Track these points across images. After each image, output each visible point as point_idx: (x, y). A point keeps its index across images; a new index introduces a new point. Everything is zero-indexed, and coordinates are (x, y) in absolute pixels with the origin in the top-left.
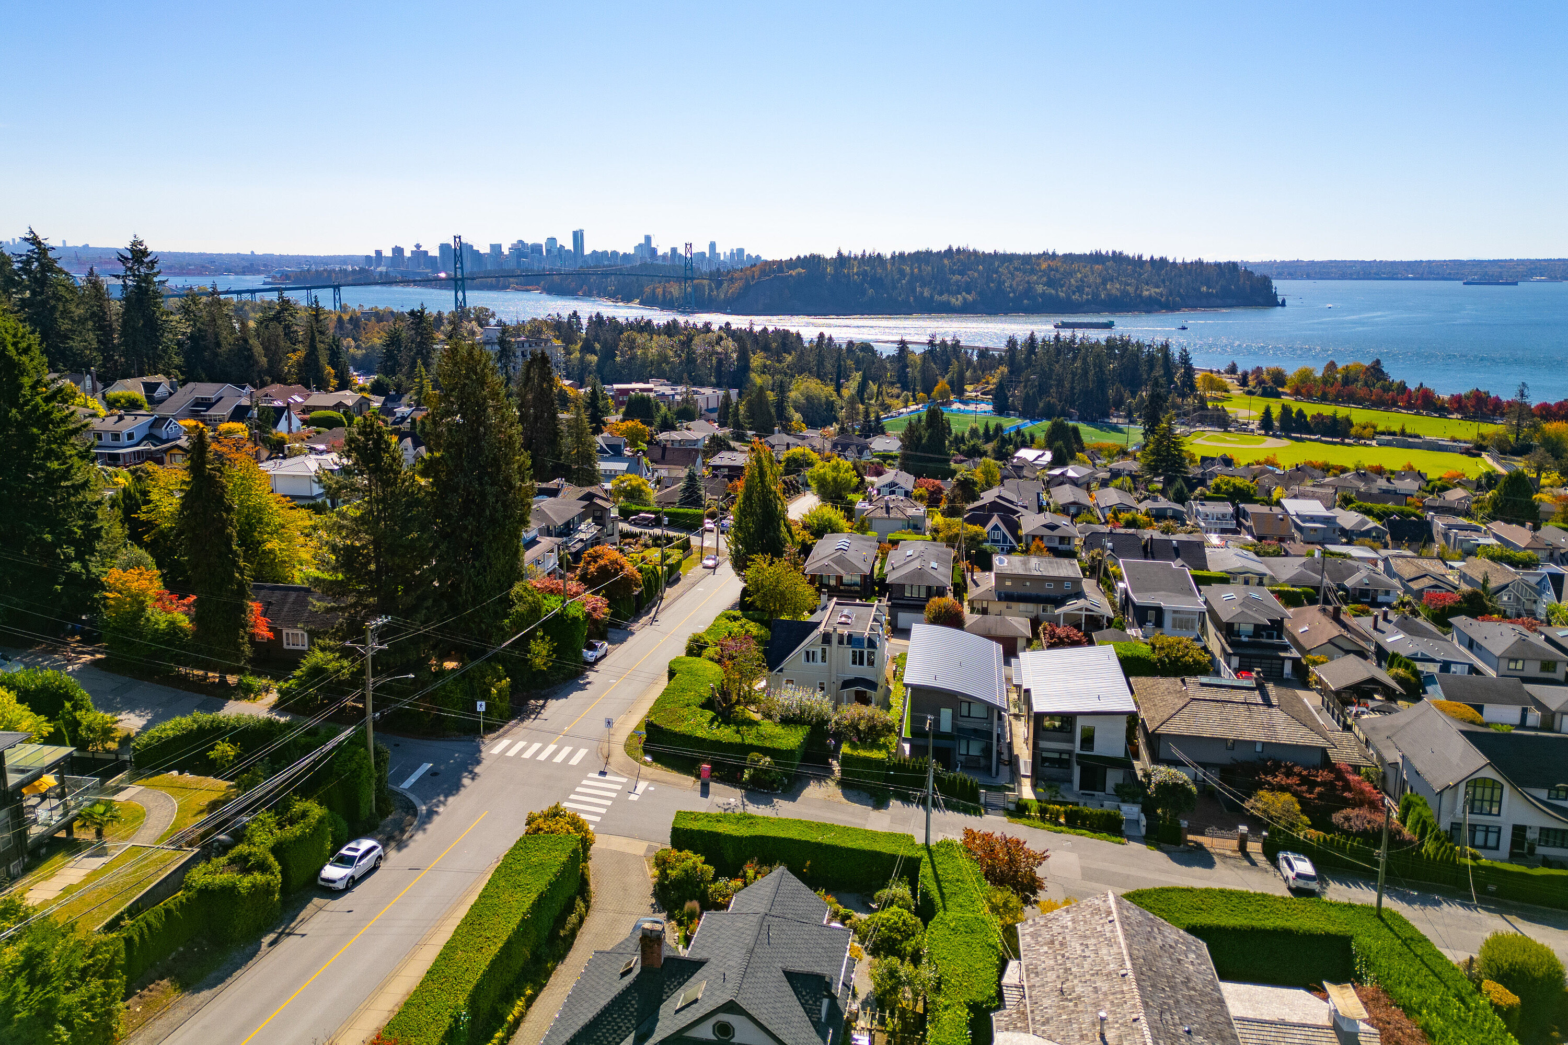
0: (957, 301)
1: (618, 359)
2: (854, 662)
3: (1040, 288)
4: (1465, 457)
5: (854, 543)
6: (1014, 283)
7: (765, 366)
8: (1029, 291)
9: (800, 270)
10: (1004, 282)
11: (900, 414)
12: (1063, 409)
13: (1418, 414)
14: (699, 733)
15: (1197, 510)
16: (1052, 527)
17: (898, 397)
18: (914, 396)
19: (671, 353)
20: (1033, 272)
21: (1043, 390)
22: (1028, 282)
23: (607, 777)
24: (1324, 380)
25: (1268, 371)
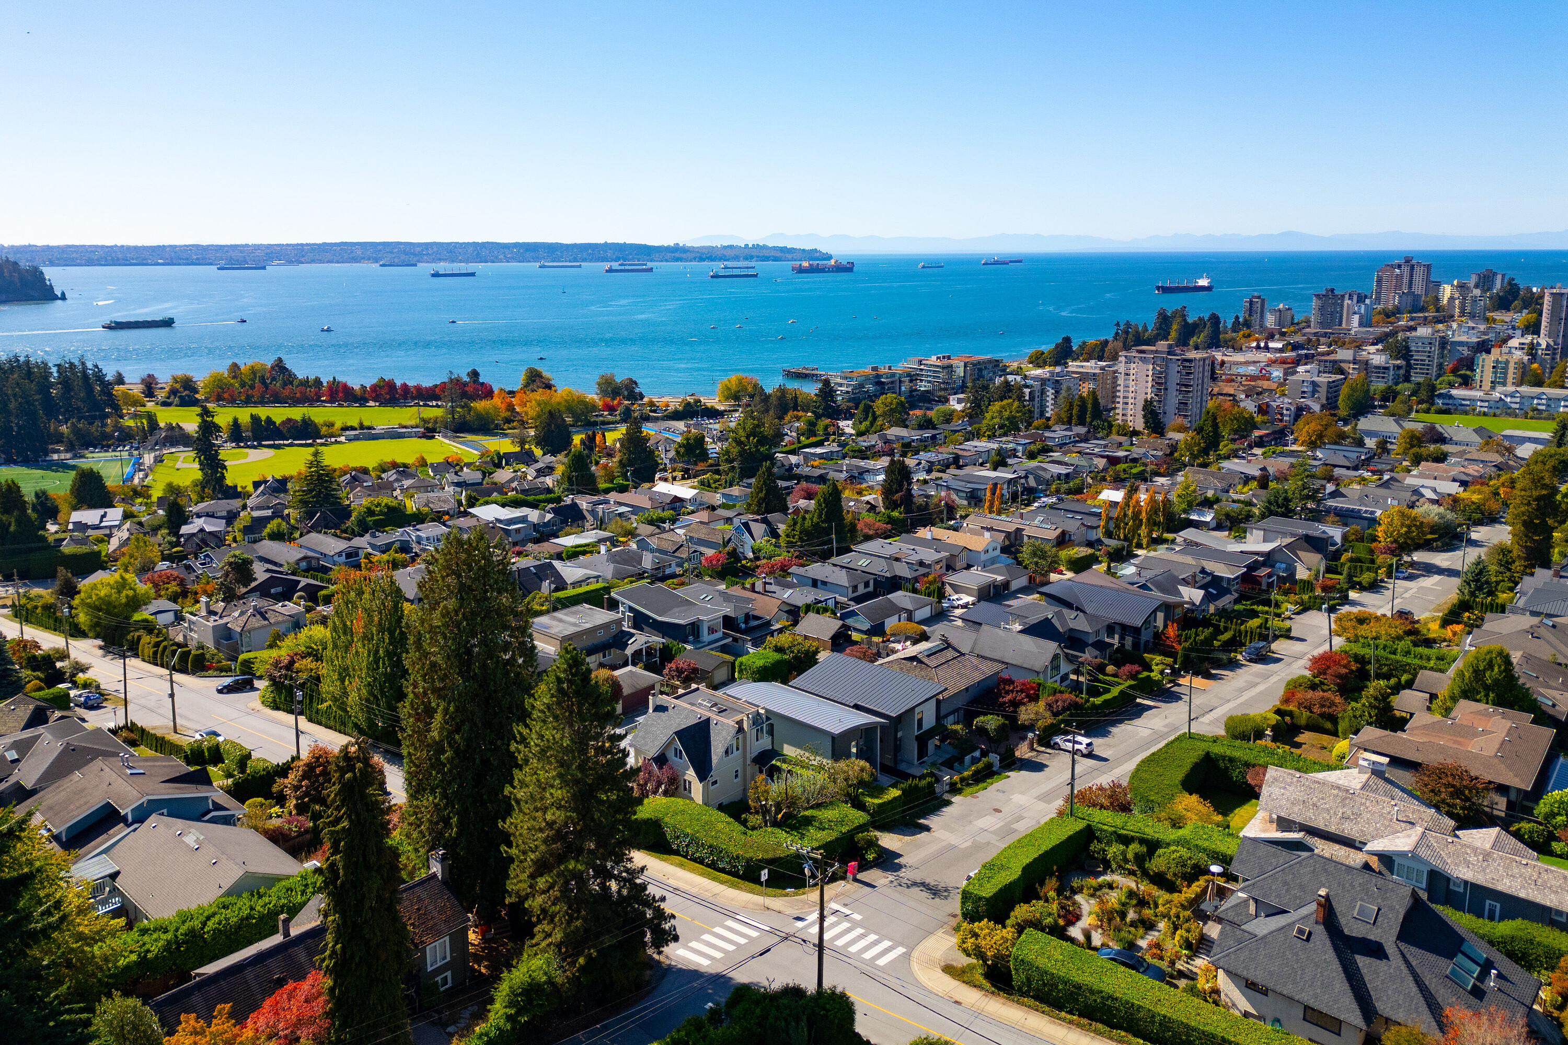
2: (757, 740)
4: (423, 440)
13: (341, 406)
15: (418, 536)
24: (243, 385)
25: (175, 380)
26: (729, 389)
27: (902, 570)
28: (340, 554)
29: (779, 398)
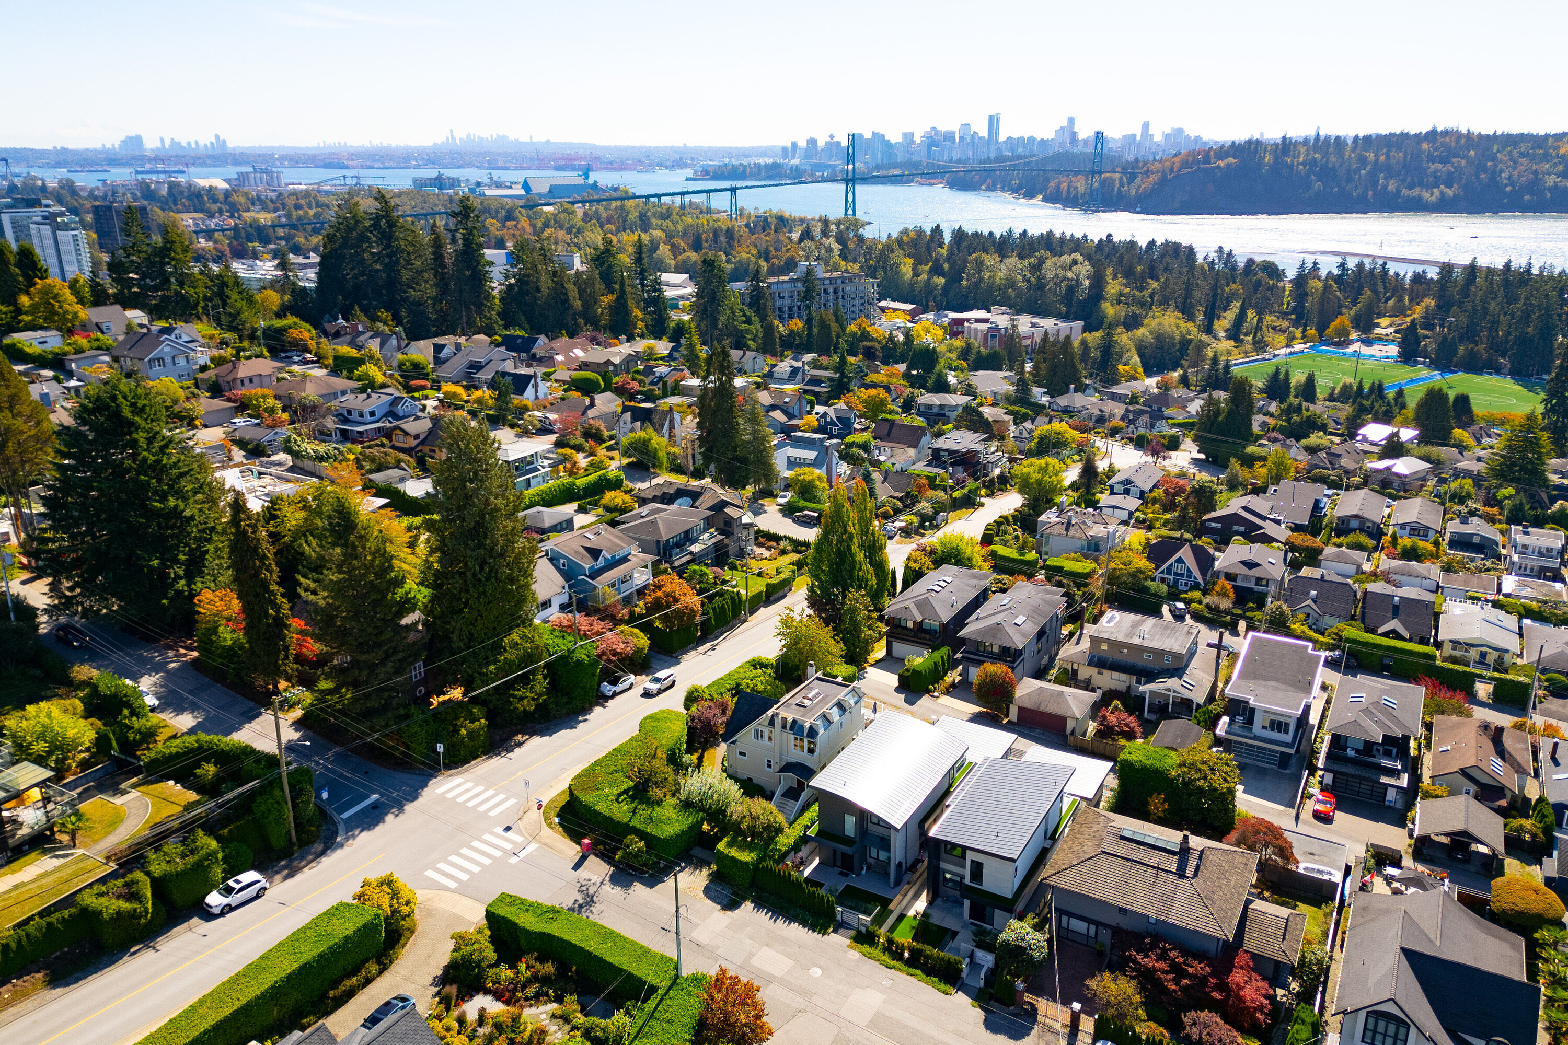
0: (1431, 196)
1: (964, 283)
2: (795, 747)
5: (956, 582)
6: (1516, 173)
7: (1121, 295)
8: (1534, 186)
9: (1231, 160)
10: (1501, 171)
11: (1275, 356)
14: (601, 808)
16: (1251, 565)
17: (1283, 332)
18: (1303, 333)
19: (1020, 278)
20: (1546, 157)
21: (1469, 334)
22: (1536, 172)
23: (509, 834)
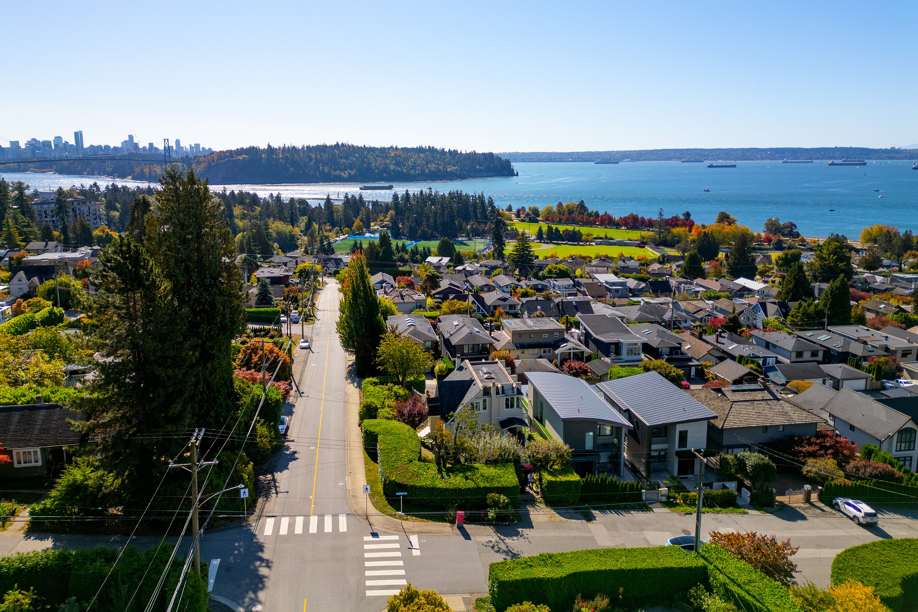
0: (345, 174)
2: (507, 406)
3: (392, 167)
4: (638, 248)
5: (416, 320)
6: (377, 164)
9: (245, 156)
10: (371, 163)
12: (432, 234)
13: (606, 227)
15: (554, 284)
16: (505, 300)
17: (330, 231)
18: (341, 230)
20: (387, 157)
21: (418, 222)
22: (385, 163)
23: (382, 538)
24: (560, 213)
25: (530, 209)
26: (870, 234)
27: (857, 349)
28: (507, 286)
29: (904, 241)
